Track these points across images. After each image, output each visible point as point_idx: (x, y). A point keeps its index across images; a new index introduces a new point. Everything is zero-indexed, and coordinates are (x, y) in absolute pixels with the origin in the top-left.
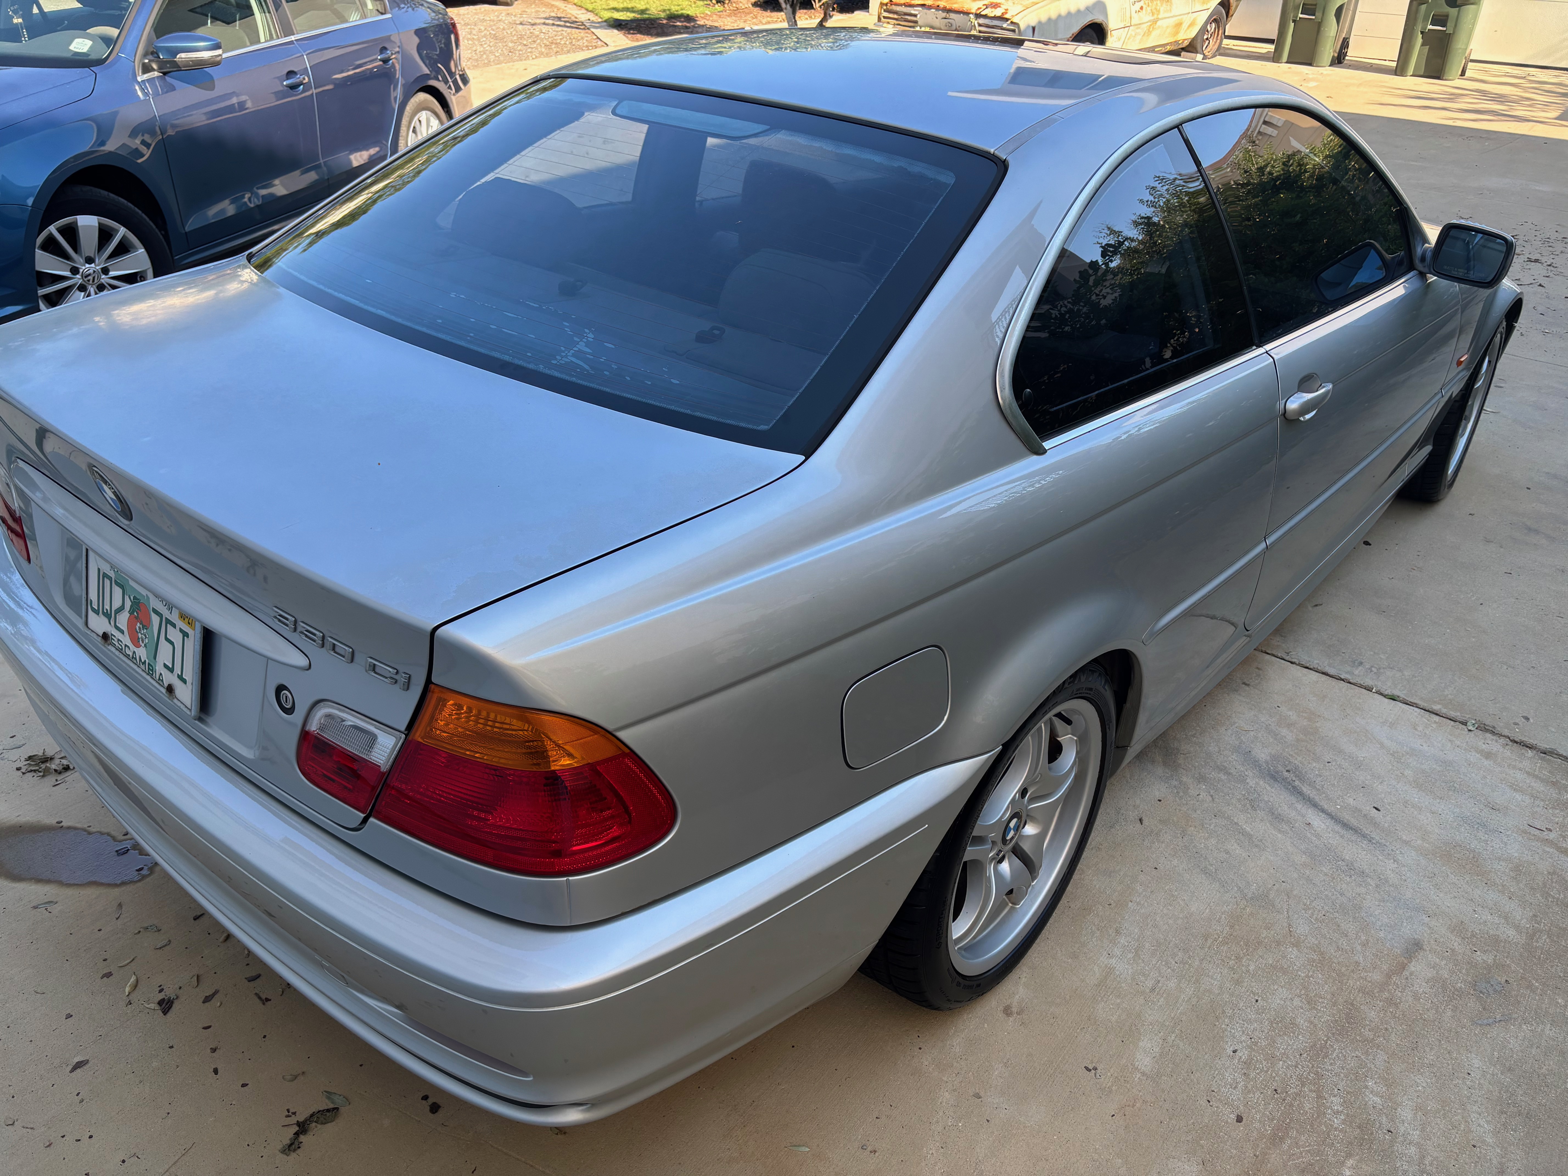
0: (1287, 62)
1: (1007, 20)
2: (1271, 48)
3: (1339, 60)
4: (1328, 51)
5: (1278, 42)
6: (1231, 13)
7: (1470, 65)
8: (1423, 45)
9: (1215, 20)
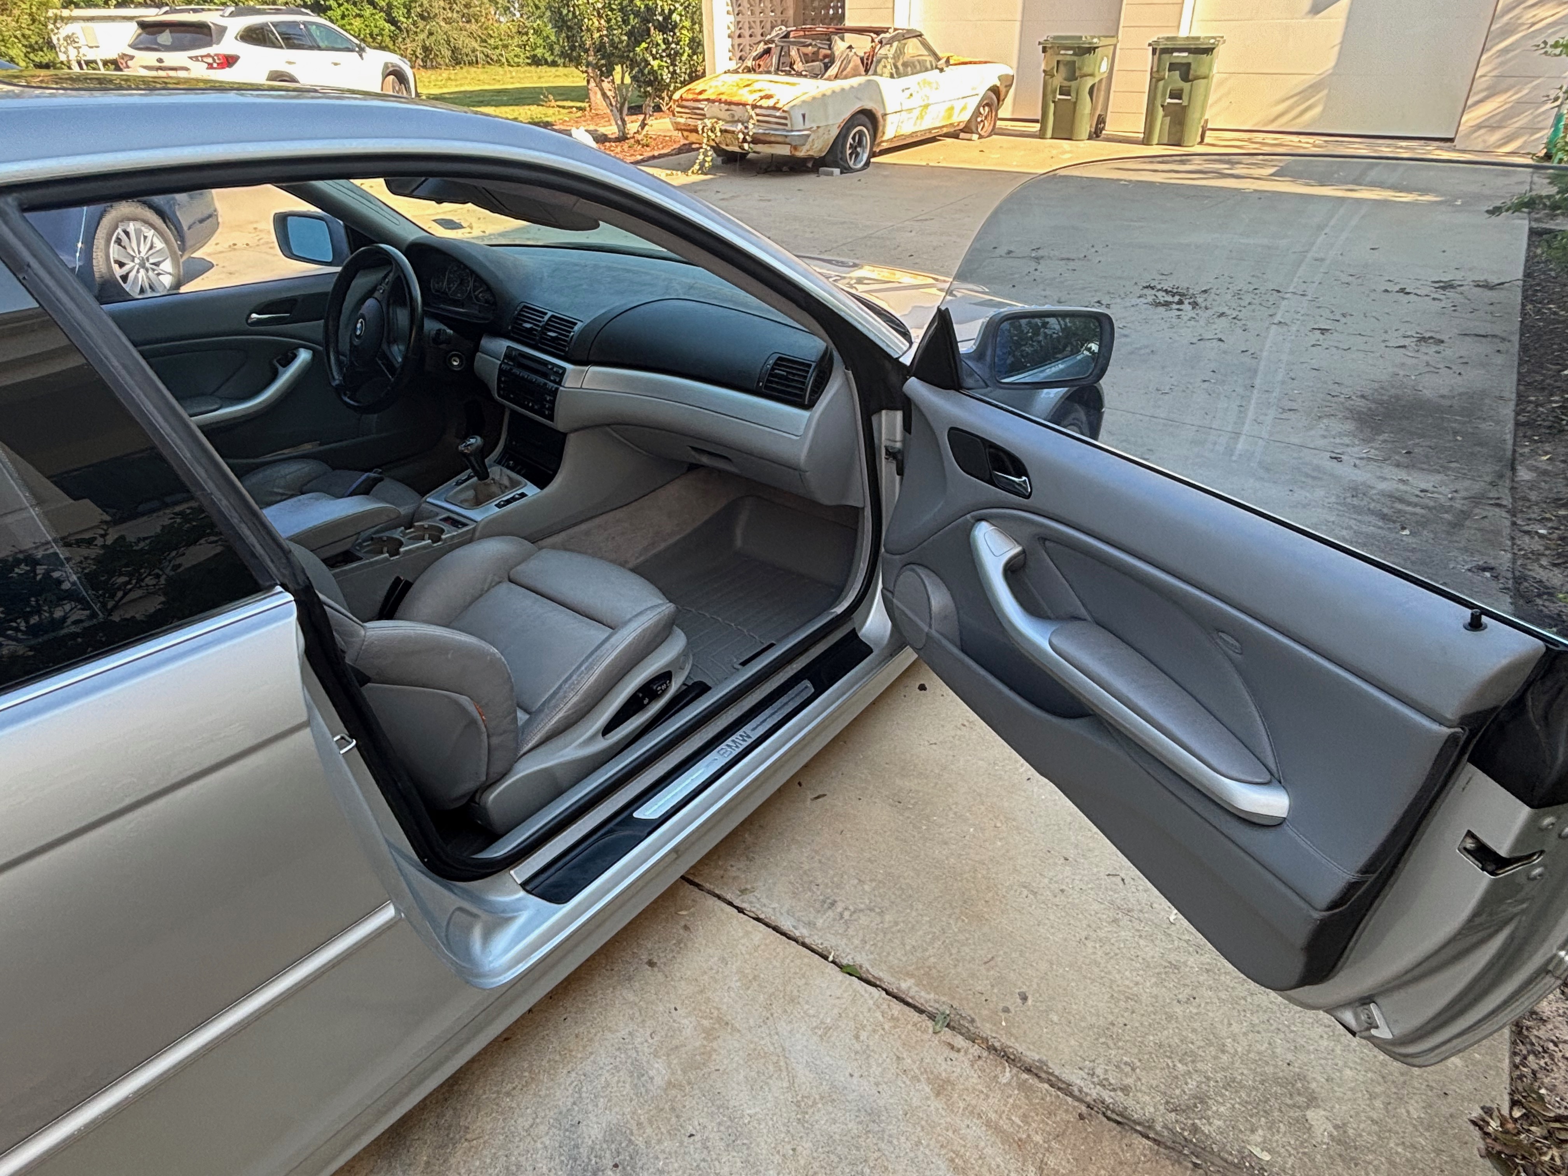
0: (1052, 138)
1: (779, 109)
2: (1038, 125)
3: (1096, 134)
4: (1085, 126)
5: (1043, 121)
6: (1002, 97)
7: (1208, 133)
8: (1165, 116)
9: (987, 105)
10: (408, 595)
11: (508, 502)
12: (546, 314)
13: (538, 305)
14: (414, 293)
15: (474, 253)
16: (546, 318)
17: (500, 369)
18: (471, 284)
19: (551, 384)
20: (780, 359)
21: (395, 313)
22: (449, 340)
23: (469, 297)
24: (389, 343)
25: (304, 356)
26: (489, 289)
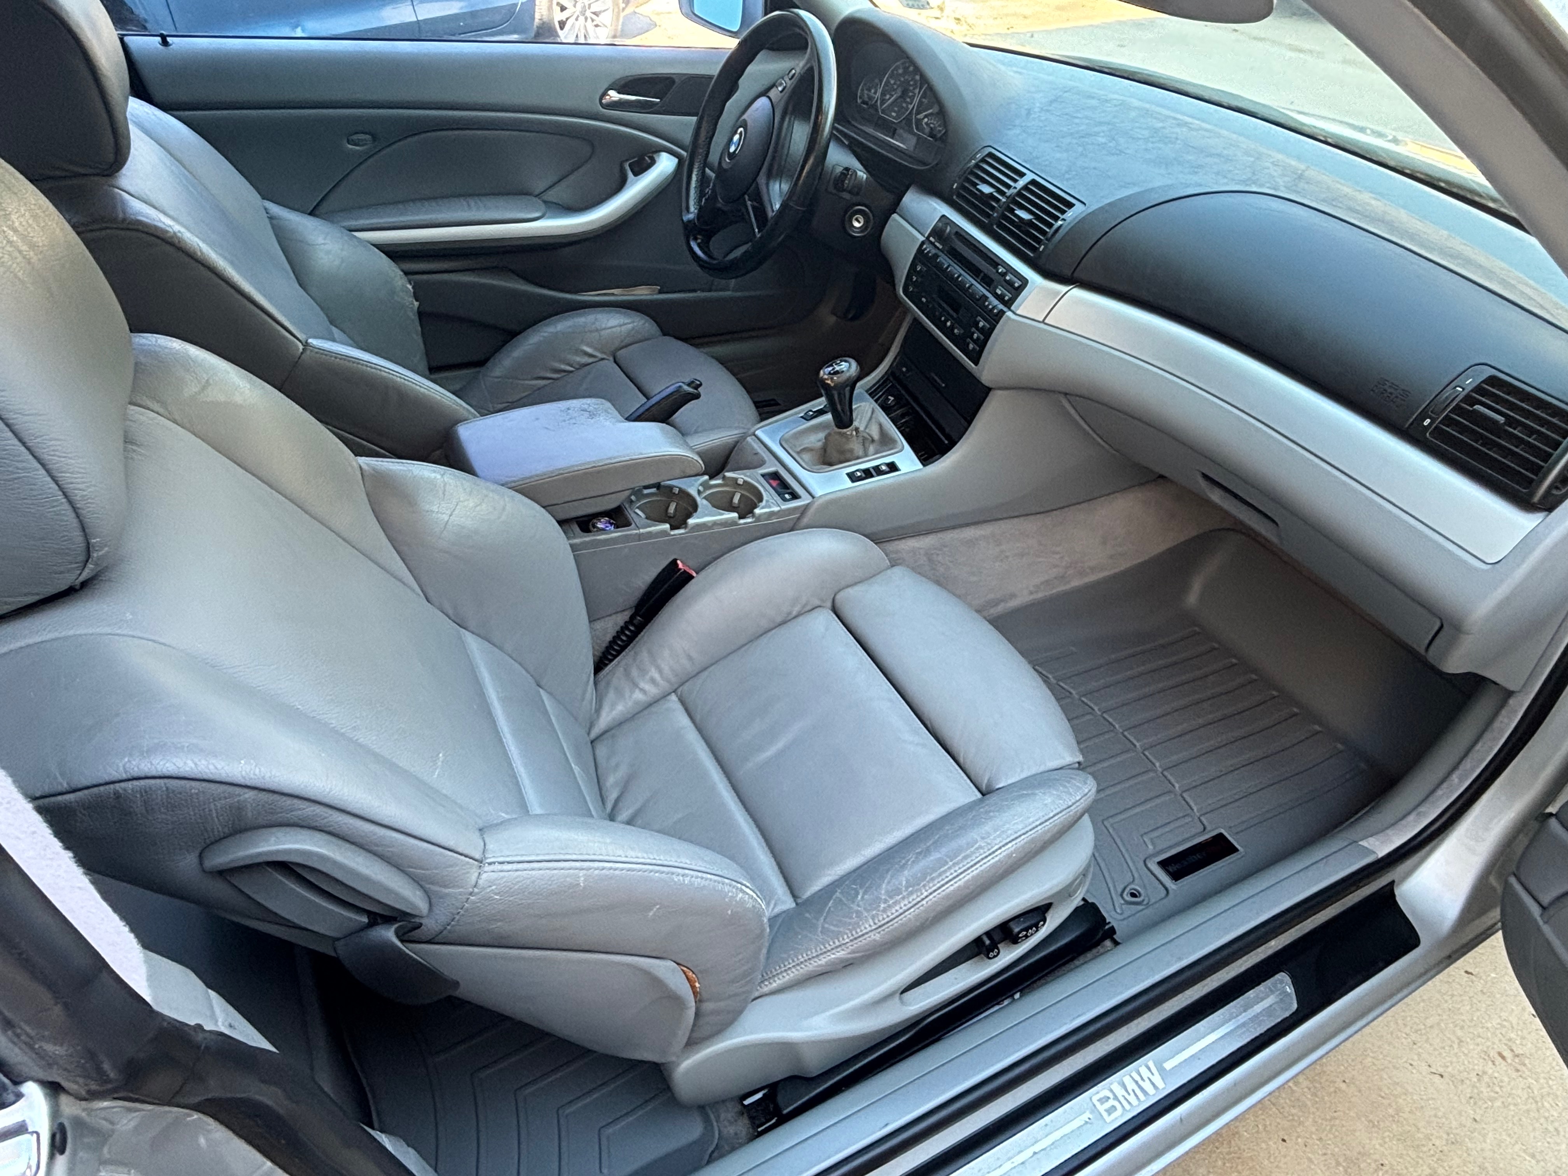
10: (681, 592)
11: (868, 473)
12: (1022, 175)
13: (1012, 155)
14: (825, 100)
15: (937, 49)
16: (1022, 182)
17: (920, 250)
18: (916, 100)
19: (995, 302)
20: (1492, 381)
21: (791, 126)
22: (857, 189)
23: (908, 120)
24: (770, 176)
25: (665, 164)
26: (942, 113)
